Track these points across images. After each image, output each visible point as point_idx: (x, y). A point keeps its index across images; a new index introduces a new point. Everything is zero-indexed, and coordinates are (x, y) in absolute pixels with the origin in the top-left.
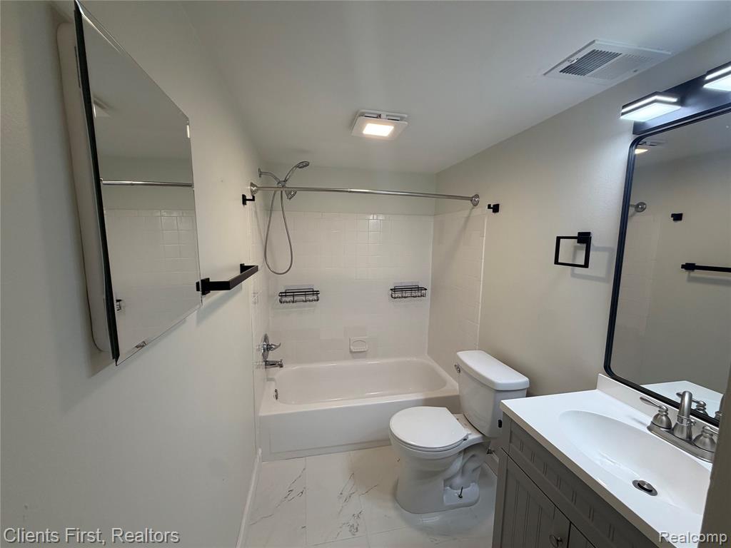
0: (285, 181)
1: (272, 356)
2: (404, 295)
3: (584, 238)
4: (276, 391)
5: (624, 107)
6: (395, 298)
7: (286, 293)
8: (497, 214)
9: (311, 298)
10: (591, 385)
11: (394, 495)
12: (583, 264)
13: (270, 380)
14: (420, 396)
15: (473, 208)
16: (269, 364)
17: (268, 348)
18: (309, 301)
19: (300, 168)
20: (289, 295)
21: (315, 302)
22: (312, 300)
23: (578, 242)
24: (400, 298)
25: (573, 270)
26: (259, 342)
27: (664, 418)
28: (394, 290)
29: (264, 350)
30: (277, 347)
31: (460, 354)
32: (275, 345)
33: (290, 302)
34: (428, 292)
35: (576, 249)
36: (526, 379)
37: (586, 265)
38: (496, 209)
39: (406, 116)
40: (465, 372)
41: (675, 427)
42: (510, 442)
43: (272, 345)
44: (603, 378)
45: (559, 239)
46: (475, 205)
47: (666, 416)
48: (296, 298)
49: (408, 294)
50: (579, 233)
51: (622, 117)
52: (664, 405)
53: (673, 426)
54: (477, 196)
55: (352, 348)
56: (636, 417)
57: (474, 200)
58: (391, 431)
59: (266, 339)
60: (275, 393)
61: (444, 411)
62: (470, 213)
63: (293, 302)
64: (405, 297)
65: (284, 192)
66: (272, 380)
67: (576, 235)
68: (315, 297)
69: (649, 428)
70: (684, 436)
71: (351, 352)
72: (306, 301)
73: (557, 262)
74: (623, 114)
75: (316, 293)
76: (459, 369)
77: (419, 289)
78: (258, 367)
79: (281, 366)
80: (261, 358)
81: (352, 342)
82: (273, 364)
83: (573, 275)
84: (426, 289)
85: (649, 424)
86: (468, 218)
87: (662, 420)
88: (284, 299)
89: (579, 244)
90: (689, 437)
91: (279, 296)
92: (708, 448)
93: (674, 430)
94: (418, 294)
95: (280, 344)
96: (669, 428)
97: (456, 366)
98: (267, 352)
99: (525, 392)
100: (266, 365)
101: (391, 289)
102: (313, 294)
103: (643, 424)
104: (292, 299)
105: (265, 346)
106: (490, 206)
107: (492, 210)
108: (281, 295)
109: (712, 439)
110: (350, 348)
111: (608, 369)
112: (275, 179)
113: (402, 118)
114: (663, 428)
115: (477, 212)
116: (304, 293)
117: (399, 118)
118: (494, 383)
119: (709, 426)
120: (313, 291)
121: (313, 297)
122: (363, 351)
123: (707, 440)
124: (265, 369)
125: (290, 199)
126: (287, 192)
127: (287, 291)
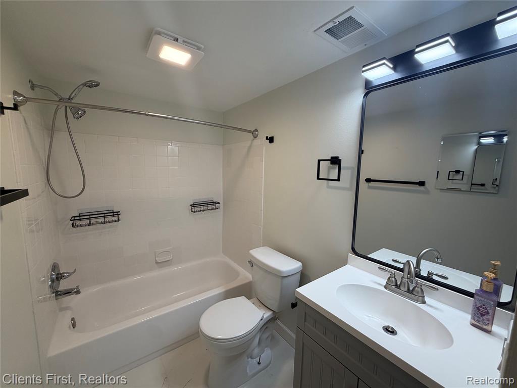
0: (70, 99)
1: (64, 285)
2: (202, 209)
3: (335, 161)
4: (73, 319)
5: (364, 66)
6: (195, 212)
7: (80, 216)
8: (272, 144)
9: (110, 219)
10: (344, 262)
12: (337, 179)
13: (61, 310)
14: (220, 290)
15: (253, 140)
16: (58, 294)
17: (59, 277)
18: (109, 222)
19: (89, 86)
20: (82, 219)
21: (115, 223)
22: (113, 221)
23: (331, 164)
24: (198, 211)
25: (328, 183)
26: (44, 274)
27: (393, 279)
28: (193, 205)
29: (52, 281)
30: (70, 274)
31: (252, 251)
32: (67, 273)
33: (85, 225)
34: (221, 205)
35: (329, 169)
36: (300, 264)
37: (338, 180)
38: (271, 140)
39: (203, 47)
40: (256, 265)
42: (305, 321)
43: (65, 273)
44: (352, 256)
45: (319, 161)
46: (255, 137)
47: (394, 277)
48: (93, 221)
49: (205, 208)
50: (332, 157)
51: (363, 74)
52: (393, 271)
53: (399, 284)
54: (256, 130)
55: (156, 258)
56: (376, 281)
57: (254, 133)
58: (200, 330)
59: (55, 267)
60: (71, 323)
61: (242, 300)
62: (252, 143)
63: (90, 225)
64: (203, 211)
65: (68, 108)
66: (67, 308)
67: (330, 158)
68: (116, 218)
69: (385, 287)
70: (406, 289)
71: (157, 263)
72: (105, 222)
73: (318, 178)
74: (363, 72)
75: (117, 214)
76: (252, 264)
77: (213, 203)
78: (45, 300)
79: (78, 292)
80: (47, 290)
81: (157, 255)
82: (68, 293)
83: (328, 187)
84: (219, 203)
85: (385, 284)
86: (250, 147)
87: (393, 281)
88: (78, 223)
89: (331, 165)
90: (409, 289)
91: (71, 220)
92: (420, 294)
93: (400, 285)
94: (214, 207)
95: (75, 269)
96: (396, 285)
97: (249, 261)
98: (56, 282)
99: (300, 274)
100: (56, 295)
101: (191, 205)
102: (113, 215)
103: (381, 285)
104: (88, 222)
105: (54, 276)
106: (267, 137)
107: (268, 141)
108: (74, 219)
109: (421, 289)
110: (156, 260)
111: (353, 249)
112: (56, 94)
113: (199, 48)
114: (393, 285)
115: (257, 142)
116: (103, 215)
117: (196, 48)
118: (280, 272)
119: (419, 280)
120: (113, 212)
121: (114, 218)
122: (168, 261)
123: (419, 289)
124: (55, 301)
125: (78, 118)
126: (73, 110)
127: (81, 215)
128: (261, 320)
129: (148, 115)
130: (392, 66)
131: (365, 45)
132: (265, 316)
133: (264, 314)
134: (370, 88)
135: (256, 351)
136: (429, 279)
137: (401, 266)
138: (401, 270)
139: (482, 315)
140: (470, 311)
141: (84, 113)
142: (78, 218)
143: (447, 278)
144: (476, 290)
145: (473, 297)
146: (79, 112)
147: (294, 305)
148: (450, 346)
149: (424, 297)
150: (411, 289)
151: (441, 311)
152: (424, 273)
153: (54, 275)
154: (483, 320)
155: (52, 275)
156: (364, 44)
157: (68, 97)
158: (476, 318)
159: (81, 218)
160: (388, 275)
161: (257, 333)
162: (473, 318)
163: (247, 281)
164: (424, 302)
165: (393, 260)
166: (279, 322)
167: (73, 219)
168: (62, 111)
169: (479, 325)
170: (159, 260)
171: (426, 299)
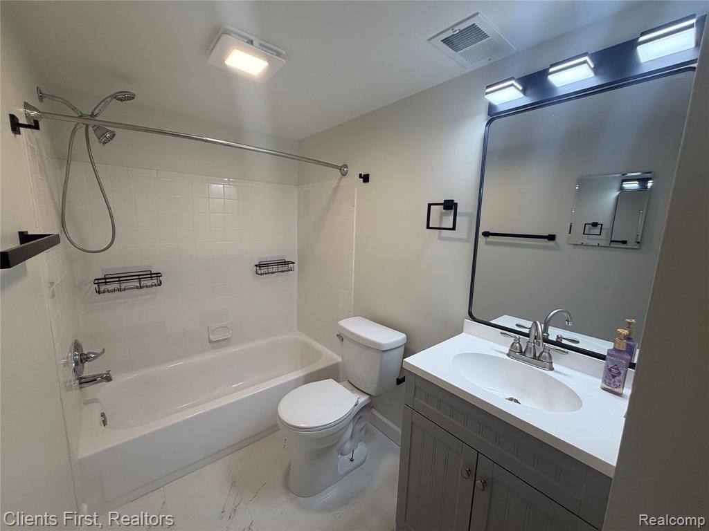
0: (93, 115)
1: (89, 370)
2: (270, 270)
3: (450, 205)
4: (103, 415)
5: (488, 87)
6: (261, 274)
7: (105, 279)
8: (367, 183)
9: (149, 283)
10: (459, 330)
11: (287, 487)
12: (451, 227)
13: (87, 403)
14: (299, 374)
15: (341, 178)
16: (84, 382)
17: (84, 359)
18: (147, 286)
19: (120, 99)
20: (108, 283)
21: (155, 288)
22: (152, 286)
23: (444, 209)
24: (266, 274)
25: (440, 233)
26: (65, 354)
27: (518, 345)
28: (259, 266)
29: (77, 363)
30: (97, 355)
31: (341, 323)
32: (93, 353)
33: (114, 291)
34: (296, 266)
35: (442, 215)
36: (404, 336)
37: (454, 229)
38: (366, 178)
39: (284, 52)
40: (347, 337)
41: (525, 350)
42: (415, 396)
43: (89, 353)
44: (469, 323)
45: (430, 205)
46: (344, 175)
47: (519, 343)
48: (123, 286)
49: (275, 269)
50: (445, 201)
51: (486, 96)
52: (517, 336)
53: (523, 350)
54: (346, 166)
55: (211, 337)
56: (498, 349)
57: (343, 170)
58: (279, 417)
59: (77, 346)
60: (102, 419)
61: (330, 382)
62: (339, 183)
63: (120, 290)
64: (272, 273)
65: (90, 129)
66: (93, 401)
67: (443, 202)
68: (155, 281)
69: (508, 355)
70: (532, 355)
71: (211, 342)
72: (141, 287)
73: (428, 227)
74: (487, 93)
75: (158, 275)
76: (341, 337)
77: (286, 263)
78: (68, 389)
79: (109, 379)
80: (71, 376)
81: (210, 331)
82: (93, 380)
83: (440, 238)
84: (293, 263)
85: (507, 352)
86: (336, 189)
87: (516, 348)
88: (103, 288)
89: (444, 211)
90: (535, 355)
91: (95, 284)
92: (548, 360)
93: (525, 352)
94: (285, 268)
95: (104, 349)
96: (521, 352)
97: (338, 335)
98: (80, 365)
99: (403, 347)
100: (80, 384)
101: (256, 266)
102: (151, 277)
103: (504, 353)
104: (118, 286)
105: (77, 357)
106: (360, 175)
107: (362, 180)
108: (98, 282)
109: (549, 353)
110: (209, 338)
111: (470, 314)
112: (74, 109)
113: (278, 54)
114: (517, 352)
115: (346, 181)
116: (137, 277)
117: (275, 54)
118: (379, 345)
119: (547, 345)
120: (151, 274)
121: (153, 281)
122: (227, 339)
123: (547, 354)
124: (78, 390)
125: (105, 143)
126: (98, 132)
127: (107, 277)
128: (356, 405)
129: (207, 141)
130: (521, 88)
131: (490, 60)
132: (360, 401)
133: (359, 398)
134: (493, 114)
135: (348, 446)
136: (558, 343)
137: (527, 331)
138: (527, 335)
139: (614, 377)
140: (602, 375)
141: (114, 135)
142: (104, 281)
143: (578, 342)
144: (609, 350)
145: (604, 360)
146: (106, 136)
147: (400, 381)
148: (579, 408)
149: (552, 362)
150: (537, 355)
151: (571, 377)
152: (553, 338)
153: (77, 355)
154: (615, 382)
155: (76, 355)
156: (488, 58)
157: (90, 114)
158: (607, 381)
159: (107, 280)
160: (512, 340)
161: (350, 422)
162: (604, 381)
163: (334, 362)
164: (552, 369)
165: (517, 325)
166: (374, 412)
167: (96, 282)
168: (81, 132)
169: (610, 388)
170: (213, 338)
171: (554, 365)
